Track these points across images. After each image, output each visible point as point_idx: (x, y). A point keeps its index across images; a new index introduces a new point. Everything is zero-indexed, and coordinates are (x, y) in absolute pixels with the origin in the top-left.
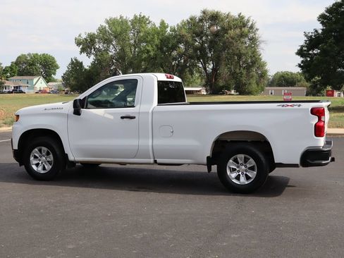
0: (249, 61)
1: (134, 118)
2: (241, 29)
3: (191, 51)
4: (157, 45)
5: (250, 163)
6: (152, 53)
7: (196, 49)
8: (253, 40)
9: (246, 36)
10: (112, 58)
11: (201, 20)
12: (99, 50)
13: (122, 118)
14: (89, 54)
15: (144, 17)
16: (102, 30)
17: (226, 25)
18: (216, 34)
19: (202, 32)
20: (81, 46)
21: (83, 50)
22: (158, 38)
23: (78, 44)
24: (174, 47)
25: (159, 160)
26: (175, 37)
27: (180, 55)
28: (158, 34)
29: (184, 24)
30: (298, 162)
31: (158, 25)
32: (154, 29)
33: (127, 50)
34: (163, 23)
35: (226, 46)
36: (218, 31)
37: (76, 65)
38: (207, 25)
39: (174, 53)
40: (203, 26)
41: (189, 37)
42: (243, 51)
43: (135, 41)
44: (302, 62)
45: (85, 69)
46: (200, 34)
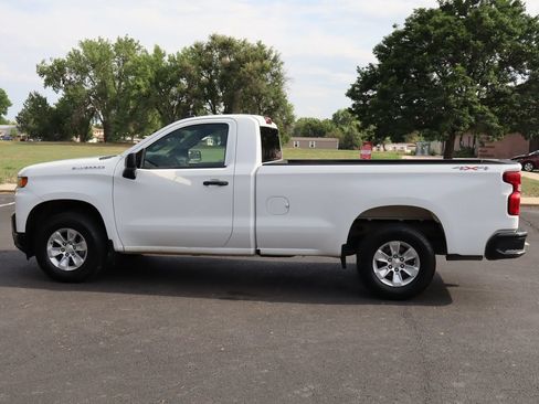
0: (272, 102)
1: (226, 184)
2: (262, 61)
3: (196, 88)
4: (150, 79)
5: (409, 255)
6: (143, 90)
7: (202, 86)
8: (277, 76)
9: (268, 70)
10: (89, 93)
11: (209, 48)
12: (70, 83)
13: (206, 184)
14: (56, 88)
15: (132, 41)
16: (75, 56)
17: (242, 56)
18: (229, 68)
19: (210, 64)
20: (45, 77)
21: (48, 82)
22: (152, 70)
23: (42, 73)
24: (174, 83)
25: (263, 250)
26: (174, 69)
27: (182, 93)
28: (152, 63)
29: (186, 53)
30: (482, 252)
31: (151, 52)
32: (146, 58)
33: (110, 83)
34: (157, 50)
35: (243, 83)
36: (231, 63)
37: (37, 102)
38: (216, 54)
39: (174, 90)
40: (212, 56)
41: (193, 70)
42: (264, 91)
43: (120, 73)
44: (354, 105)
45: (51, 109)
46: (208, 66)
